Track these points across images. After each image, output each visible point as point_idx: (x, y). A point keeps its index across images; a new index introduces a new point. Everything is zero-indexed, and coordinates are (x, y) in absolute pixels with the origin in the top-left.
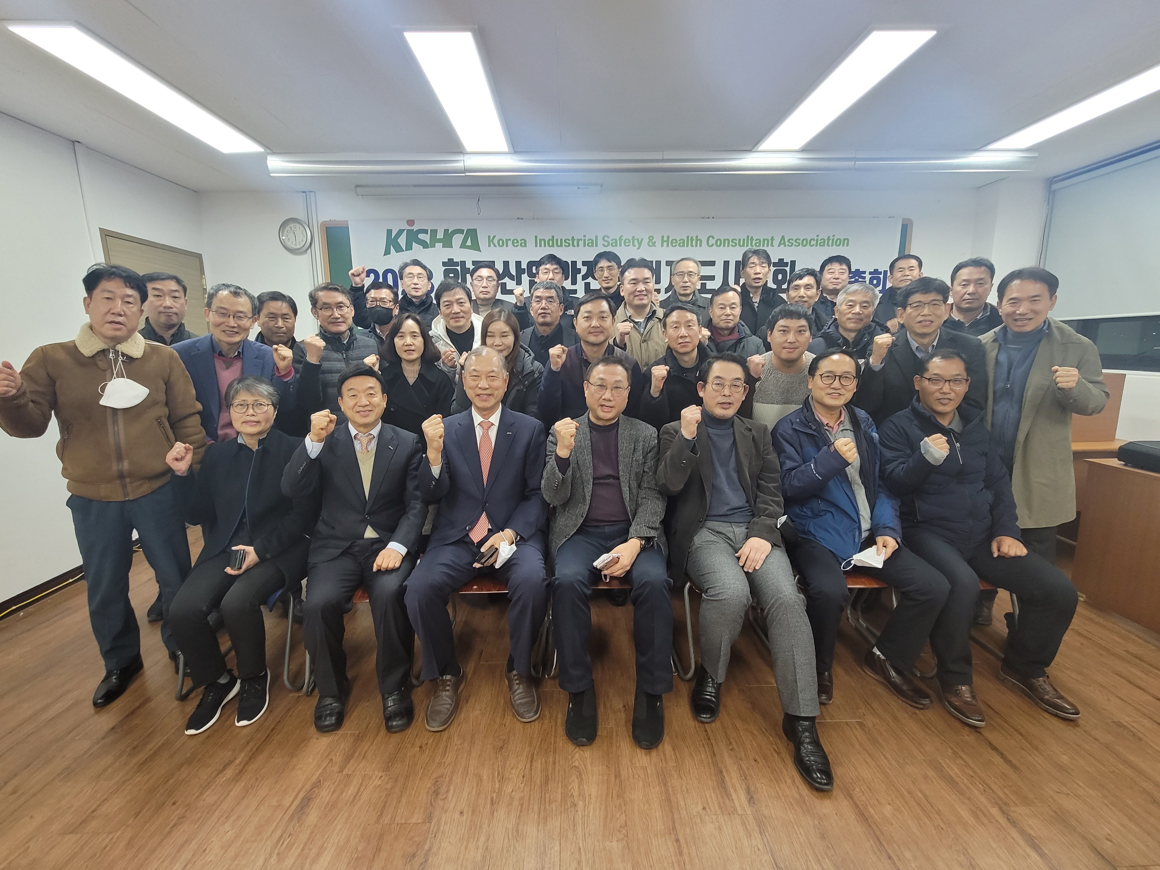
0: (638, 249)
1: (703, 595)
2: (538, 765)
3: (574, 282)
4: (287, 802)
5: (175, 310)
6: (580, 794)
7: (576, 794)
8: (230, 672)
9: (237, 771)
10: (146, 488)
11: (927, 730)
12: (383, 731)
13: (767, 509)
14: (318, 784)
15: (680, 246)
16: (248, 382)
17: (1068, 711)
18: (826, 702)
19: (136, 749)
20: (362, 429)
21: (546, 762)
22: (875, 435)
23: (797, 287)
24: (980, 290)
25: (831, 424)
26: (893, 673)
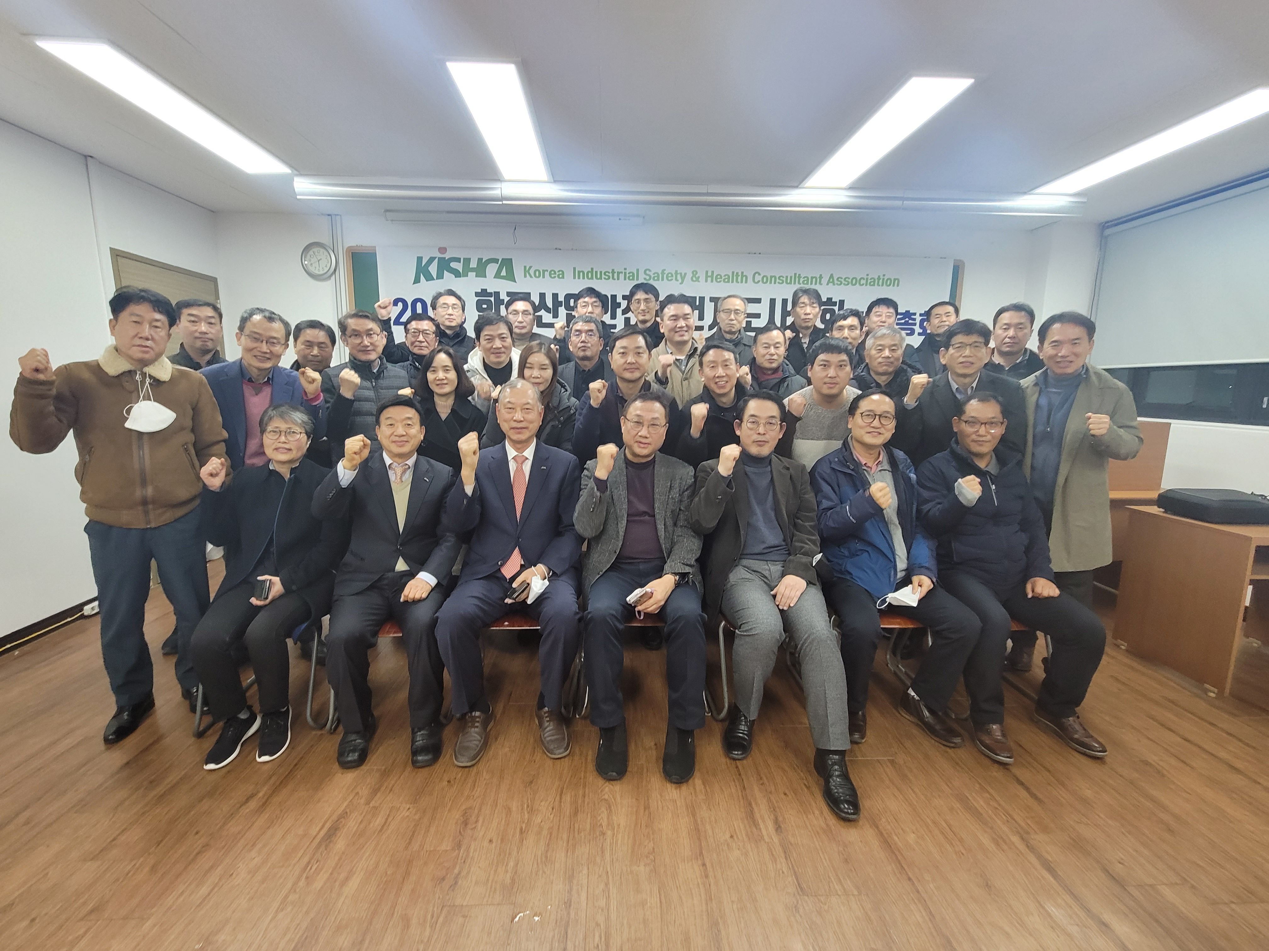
0: (680, 284)
1: (737, 631)
2: (567, 798)
3: (613, 317)
4: (314, 831)
5: (210, 336)
6: (609, 824)
7: (604, 824)
8: (250, 708)
9: (261, 803)
10: (169, 516)
11: (958, 768)
12: (409, 768)
13: (803, 547)
14: (344, 815)
15: (724, 281)
16: (283, 409)
17: (1095, 749)
18: (859, 741)
19: (153, 783)
20: (397, 459)
21: (576, 795)
22: (913, 476)
23: (841, 328)
24: (1020, 334)
25: (869, 464)
26: (927, 713)
